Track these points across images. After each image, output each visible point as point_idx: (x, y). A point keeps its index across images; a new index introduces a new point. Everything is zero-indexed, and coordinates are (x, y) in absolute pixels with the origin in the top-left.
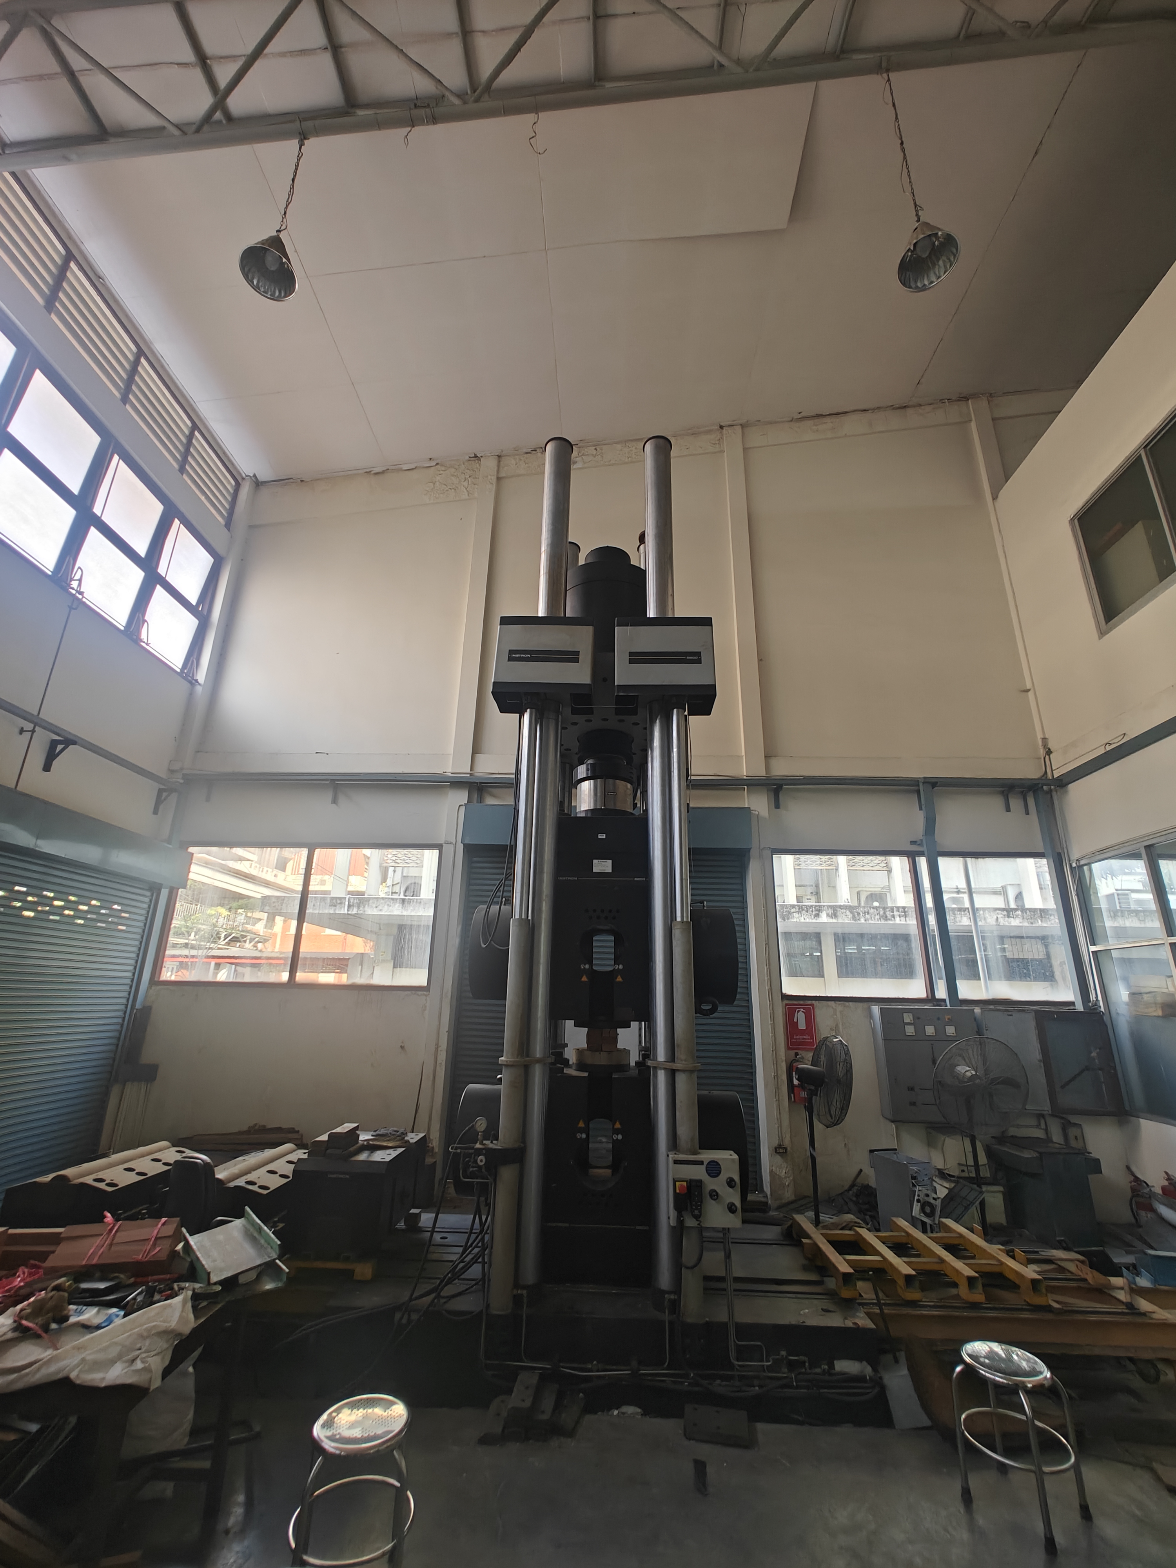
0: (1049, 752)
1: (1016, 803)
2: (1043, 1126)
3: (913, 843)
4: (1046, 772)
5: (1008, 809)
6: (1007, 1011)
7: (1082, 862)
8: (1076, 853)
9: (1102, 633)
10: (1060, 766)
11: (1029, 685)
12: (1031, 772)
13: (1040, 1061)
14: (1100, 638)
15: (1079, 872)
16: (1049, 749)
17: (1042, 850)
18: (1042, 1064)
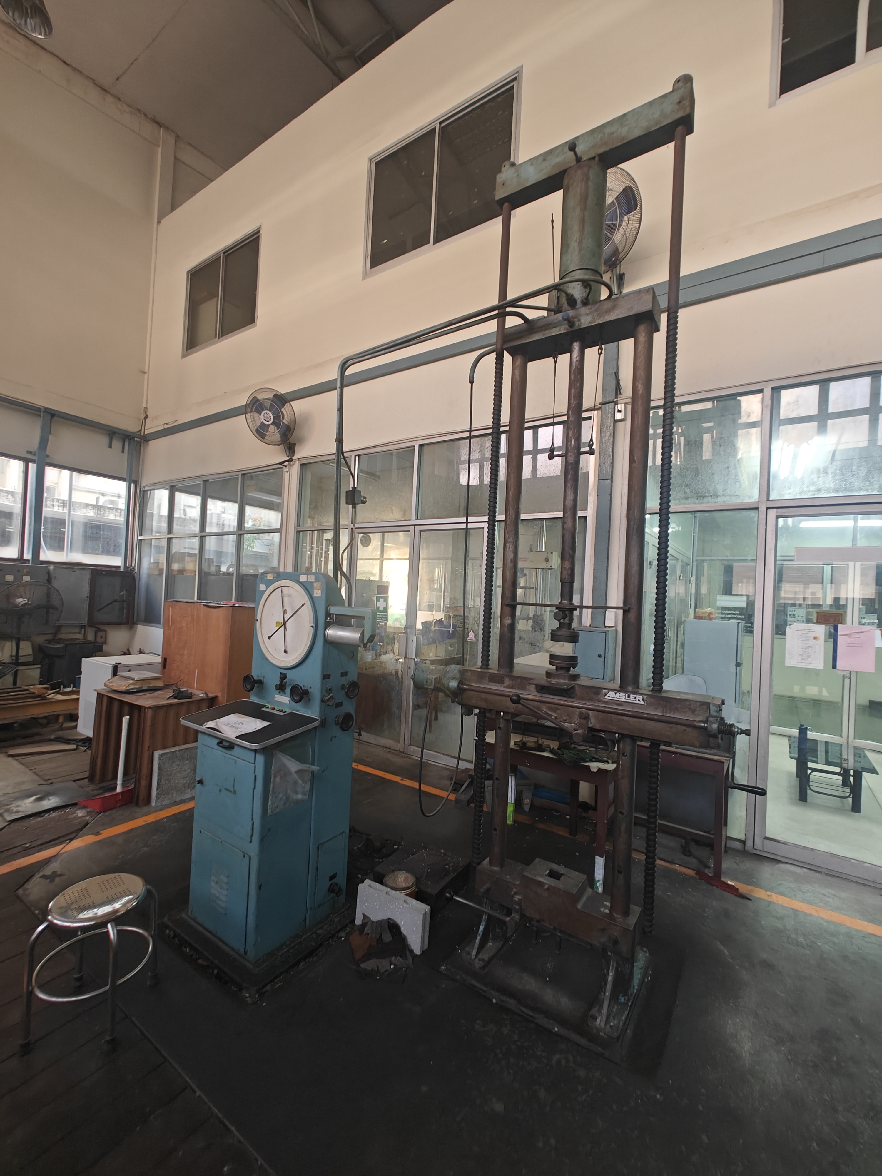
0: (146, 417)
1: (117, 444)
2: (83, 632)
3: (29, 452)
4: (141, 430)
5: (110, 446)
6: (73, 568)
7: (146, 489)
8: (146, 481)
9: (184, 356)
10: (151, 427)
11: (146, 370)
12: (131, 427)
13: (88, 597)
14: (182, 358)
15: (144, 493)
16: (147, 416)
17: (125, 477)
18: (88, 599)
